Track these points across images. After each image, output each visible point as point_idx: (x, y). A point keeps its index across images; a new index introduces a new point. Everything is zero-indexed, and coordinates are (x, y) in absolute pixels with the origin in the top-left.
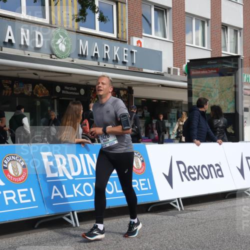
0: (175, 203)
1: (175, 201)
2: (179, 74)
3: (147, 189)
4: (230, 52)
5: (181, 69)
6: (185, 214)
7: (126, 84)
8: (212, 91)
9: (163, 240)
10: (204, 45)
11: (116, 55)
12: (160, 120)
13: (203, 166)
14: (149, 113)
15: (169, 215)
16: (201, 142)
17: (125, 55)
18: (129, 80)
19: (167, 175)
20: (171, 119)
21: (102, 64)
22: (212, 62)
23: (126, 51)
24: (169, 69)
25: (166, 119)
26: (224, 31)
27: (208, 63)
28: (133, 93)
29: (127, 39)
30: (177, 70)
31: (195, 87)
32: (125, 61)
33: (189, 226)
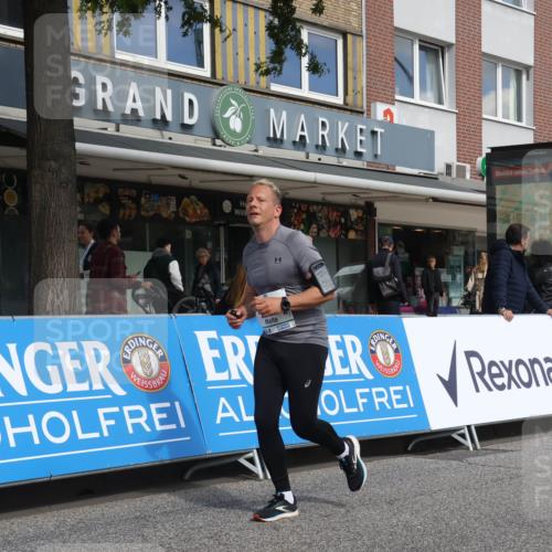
0: (463, 436)
1: (462, 431)
2: (468, 176)
3: (405, 406)
5: (473, 167)
6: (483, 458)
7: (362, 196)
10: (519, 118)
11: (342, 140)
12: (430, 267)
13: (520, 362)
14: (407, 255)
16: (514, 313)
17: (359, 138)
18: (367, 189)
19: (447, 378)
20: (452, 267)
21: (314, 157)
22: (536, 153)
23: (361, 130)
24: (449, 167)
25: (443, 267)
27: (528, 154)
28: (375, 215)
29: (365, 108)
30: (464, 167)
31: (502, 203)
32: (359, 150)
33: (492, 481)
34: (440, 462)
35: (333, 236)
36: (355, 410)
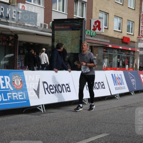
0: (40, 108)
1: (40, 106)
2: (47, 28)
3: (23, 98)
4: (79, 16)
5: (49, 25)
6: (46, 114)
7: (14, 32)
8: (66, 39)
9: (31, 131)
10: (63, 11)
11: (8, 14)
13: (59, 85)
14: (27, 51)
15: (36, 115)
17: (14, 14)
19: (36, 90)
22: (67, 22)
23: (14, 11)
24: (41, 24)
26: (76, 3)
27: (65, 22)
28: (18, 39)
29: (16, 4)
30: (46, 25)
31: (57, 36)
32: (13, 17)
33: (48, 122)
34: (33, 116)
35: (4, 44)
36: (7, 100)
